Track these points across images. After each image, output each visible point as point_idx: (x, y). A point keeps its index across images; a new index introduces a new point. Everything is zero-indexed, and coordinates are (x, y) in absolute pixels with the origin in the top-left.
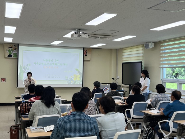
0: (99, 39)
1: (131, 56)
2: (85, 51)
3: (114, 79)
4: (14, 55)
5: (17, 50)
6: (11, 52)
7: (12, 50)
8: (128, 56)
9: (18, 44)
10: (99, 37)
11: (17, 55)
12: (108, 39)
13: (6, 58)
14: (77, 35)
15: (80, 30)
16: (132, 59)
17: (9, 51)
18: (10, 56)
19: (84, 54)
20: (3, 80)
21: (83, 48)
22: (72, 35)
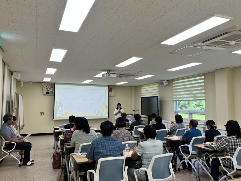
0: (124, 78)
1: (148, 92)
2: (110, 88)
3: (134, 111)
4: (51, 92)
5: (54, 88)
6: (49, 90)
7: (49, 88)
8: (146, 92)
9: (55, 83)
10: (124, 77)
11: (54, 92)
12: (131, 78)
13: (44, 95)
14: (107, 75)
15: (109, 71)
16: (149, 94)
17: (47, 89)
18: (48, 93)
19: (110, 90)
20: (42, 113)
21: (109, 86)
22: (103, 75)
